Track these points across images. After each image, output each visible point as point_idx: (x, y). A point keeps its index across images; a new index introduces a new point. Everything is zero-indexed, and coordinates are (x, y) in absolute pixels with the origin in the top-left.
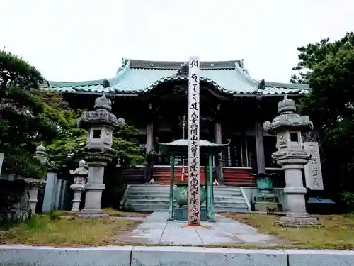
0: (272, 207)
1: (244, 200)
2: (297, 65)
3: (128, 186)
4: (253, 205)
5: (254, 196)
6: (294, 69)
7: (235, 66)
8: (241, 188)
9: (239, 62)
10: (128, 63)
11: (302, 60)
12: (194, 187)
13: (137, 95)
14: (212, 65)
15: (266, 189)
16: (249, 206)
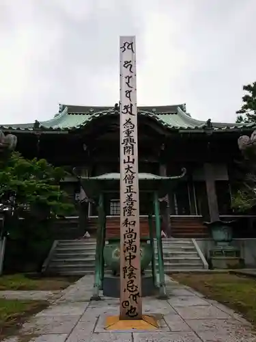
0: (233, 263)
1: (198, 255)
2: (240, 109)
3: (56, 242)
4: (209, 261)
5: (209, 249)
6: (237, 112)
7: (177, 110)
8: (193, 240)
9: (181, 106)
10: (66, 109)
11: (246, 103)
12: (131, 247)
13: (67, 132)
14: (154, 110)
15: (223, 241)
16: (206, 263)
